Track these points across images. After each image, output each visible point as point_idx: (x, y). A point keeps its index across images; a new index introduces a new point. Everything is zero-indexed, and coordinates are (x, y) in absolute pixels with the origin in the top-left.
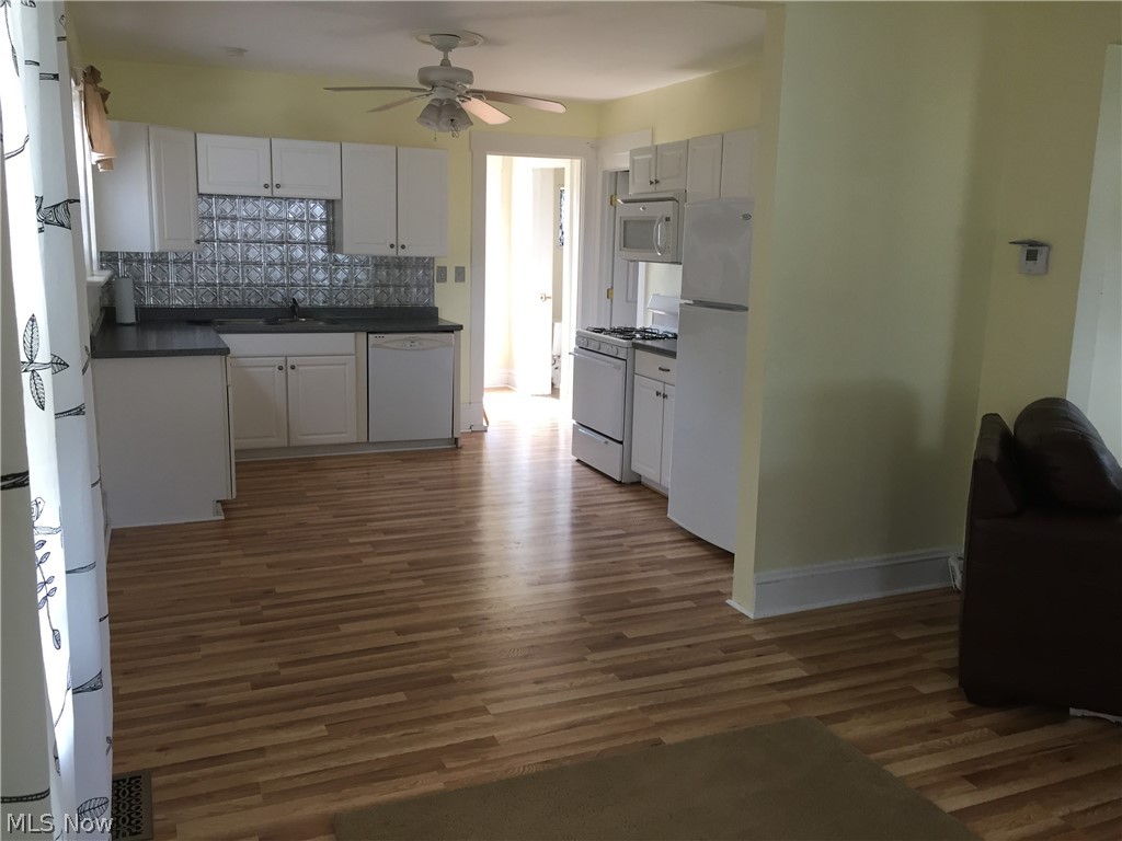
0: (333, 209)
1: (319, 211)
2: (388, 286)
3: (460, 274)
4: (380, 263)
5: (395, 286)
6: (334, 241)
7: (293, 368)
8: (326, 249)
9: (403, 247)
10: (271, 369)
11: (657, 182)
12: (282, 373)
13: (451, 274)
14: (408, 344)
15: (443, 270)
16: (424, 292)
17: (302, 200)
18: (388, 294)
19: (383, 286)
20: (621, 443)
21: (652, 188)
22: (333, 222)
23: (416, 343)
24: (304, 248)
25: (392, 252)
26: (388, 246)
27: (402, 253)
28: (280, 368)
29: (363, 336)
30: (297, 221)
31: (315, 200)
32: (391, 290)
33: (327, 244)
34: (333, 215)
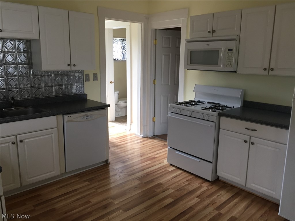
0: (30, 45)
1: (21, 46)
2: (62, 85)
3: (95, 77)
4: (57, 74)
5: (65, 85)
6: (32, 63)
7: (21, 141)
8: (28, 67)
9: (74, 65)
10: (7, 144)
11: (214, 31)
12: (15, 146)
13: (91, 77)
14: (85, 118)
15: (87, 76)
16: (79, 87)
17: (12, 39)
18: (62, 89)
19: (59, 85)
20: (212, 162)
21: (210, 35)
22: (31, 52)
23: (89, 117)
24: (15, 68)
25: (68, 68)
26: (66, 65)
27: (74, 68)
28: (13, 143)
29: (60, 117)
30: (10, 52)
31: (19, 40)
32: (64, 87)
33: (28, 64)
34: (30, 48)
